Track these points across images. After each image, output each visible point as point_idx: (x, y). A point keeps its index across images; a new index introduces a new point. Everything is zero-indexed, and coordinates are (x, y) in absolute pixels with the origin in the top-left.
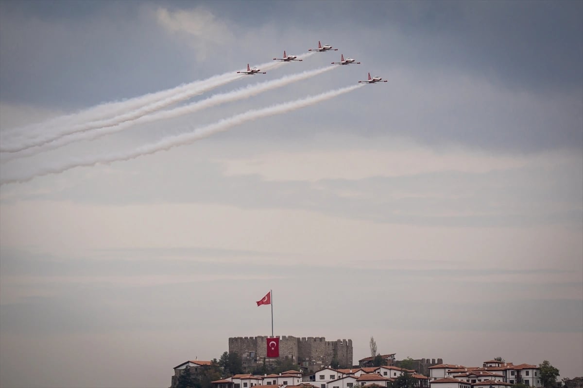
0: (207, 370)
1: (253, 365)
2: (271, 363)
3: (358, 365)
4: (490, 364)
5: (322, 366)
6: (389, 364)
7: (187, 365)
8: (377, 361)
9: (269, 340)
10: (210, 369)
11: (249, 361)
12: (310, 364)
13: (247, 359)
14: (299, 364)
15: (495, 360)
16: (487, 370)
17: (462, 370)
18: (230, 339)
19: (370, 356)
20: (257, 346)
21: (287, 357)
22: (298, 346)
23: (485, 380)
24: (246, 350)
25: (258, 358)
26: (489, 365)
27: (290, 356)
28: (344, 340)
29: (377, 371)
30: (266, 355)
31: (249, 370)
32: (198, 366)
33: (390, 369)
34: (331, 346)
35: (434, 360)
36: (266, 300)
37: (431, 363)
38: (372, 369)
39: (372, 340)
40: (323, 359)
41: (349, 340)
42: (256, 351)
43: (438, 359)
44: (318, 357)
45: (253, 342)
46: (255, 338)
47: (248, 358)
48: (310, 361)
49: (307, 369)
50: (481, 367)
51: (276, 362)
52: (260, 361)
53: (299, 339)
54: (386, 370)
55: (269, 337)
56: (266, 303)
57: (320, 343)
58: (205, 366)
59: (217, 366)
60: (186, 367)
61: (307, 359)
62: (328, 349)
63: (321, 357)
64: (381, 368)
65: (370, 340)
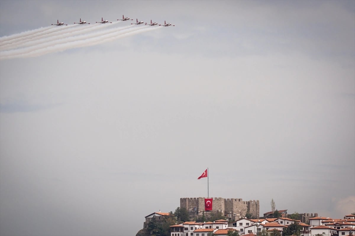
0: (167, 218)
1: (196, 216)
2: (207, 215)
3: (263, 216)
4: (349, 217)
5: (240, 217)
6: (283, 216)
7: (154, 215)
8: (276, 215)
9: (206, 200)
10: (168, 218)
11: (194, 213)
12: (232, 216)
13: (192, 212)
14: (225, 215)
15: (352, 214)
16: (347, 221)
17: (331, 221)
18: (181, 199)
19: (271, 211)
20: (198, 203)
21: (218, 211)
22: (225, 204)
23: (346, 227)
24: (192, 206)
25: (199, 211)
26: (348, 218)
27: (220, 210)
28: (254, 201)
29: (276, 221)
30: (205, 210)
31: (194, 219)
32: (161, 216)
33: (285, 220)
34: (245, 204)
35: (312, 214)
36: (205, 175)
37: (310, 216)
38: (273, 219)
39: (273, 201)
40: (240, 213)
41: (257, 201)
42: (198, 207)
43: (315, 214)
44: (237, 211)
45: (196, 201)
46: (197, 198)
47: (193, 211)
48: (232, 213)
49: (230, 218)
50: (343, 219)
51: (210, 214)
52: (200, 213)
53: (225, 199)
54: (282, 220)
55: (206, 198)
56: (204, 176)
57: (239, 202)
58: (166, 216)
59: (173, 216)
60: (154, 217)
61: (231, 212)
62: (243, 206)
63: (240, 211)
64: (279, 219)
65: (271, 201)
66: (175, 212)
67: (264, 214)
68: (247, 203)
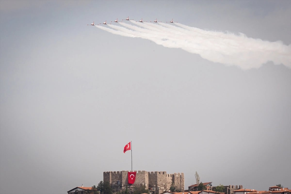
0: (89, 193)
1: (119, 190)
2: (131, 189)
3: (188, 189)
4: (274, 189)
5: (164, 190)
6: (208, 189)
7: (76, 189)
8: (200, 187)
9: (129, 173)
10: (91, 192)
11: (117, 187)
12: (156, 189)
13: (115, 186)
14: (149, 189)
15: (277, 186)
16: (271, 193)
17: (256, 193)
18: (104, 173)
19: (196, 184)
20: (122, 177)
21: (141, 184)
22: (149, 177)
24: (115, 180)
25: (122, 185)
26: (272, 189)
27: (143, 184)
28: (179, 174)
32: (83, 190)
33: (209, 192)
35: (237, 186)
36: (128, 147)
37: (235, 188)
38: (197, 192)
39: (196, 173)
40: (165, 186)
41: (182, 174)
42: (121, 181)
43: (240, 186)
44: (162, 184)
45: (119, 175)
46: (121, 172)
47: (116, 185)
48: (156, 187)
49: (154, 192)
50: (268, 190)
51: (134, 188)
52: (124, 187)
53: (149, 173)
54: (206, 193)
55: (129, 172)
56: (128, 149)
57: (163, 175)
58: (88, 190)
59: (96, 190)
60: (76, 191)
61: (155, 186)
62: (168, 179)
63: (164, 184)
64: (203, 192)
65: (195, 173)
66: (97, 186)
67: (189, 187)
68: (171, 176)
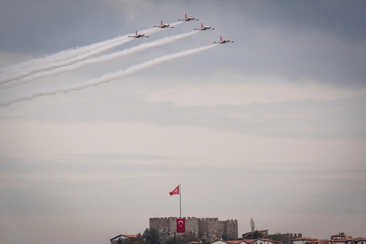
0: (134, 241)
1: (167, 238)
2: (179, 237)
3: (242, 238)
4: (336, 237)
5: (216, 239)
6: (263, 237)
7: (120, 237)
8: (255, 235)
9: (178, 220)
10: (136, 240)
11: (164, 234)
12: (207, 237)
13: (162, 234)
14: (200, 237)
15: (340, 234)
16: (333, 242)
17: (316, 242)
18: (150, 219)
19: (251, 231)
20: (169, 224)
21: (191, 232)
22: (199, 224)
24: (162, 227)
25: (170, 233)
26: (335, 238)
27: (193, 231)
28: (232, 220)
29: (255, 242)
30: (176, 231)
31: (164, 241)
32: (128, 238)
33: (265, 241)
34: (222, 224)
35: (295, 234)
36: (176, 191)
37: (294, 236)
38: (252, 241)
39: (252, 220)
40: (216, 234)
41: (235, 220)
42: (169, 228)
43: (299, 234)
44: (213, 232)
45: (167, 221)
46: (168, 218)
47: (163, 232)
48: (207, 235)
49: (205, 240)
50: (330, 239)
51: (183, 235)
52: (172, 235)
53: (199, 219)
54: (261, 242)
55: (178, 218)
56: (175, 193)
57: (215, 222)
58: (133, 238)
59: (141, 238)
60: (119, 239)
61: (205, 233)
62: (220, 226)
63: (215, 232)
64: (258, 240)
65: (250, 220)
66: (143, 234)
67: (243, 235)
68: (223, 223)
